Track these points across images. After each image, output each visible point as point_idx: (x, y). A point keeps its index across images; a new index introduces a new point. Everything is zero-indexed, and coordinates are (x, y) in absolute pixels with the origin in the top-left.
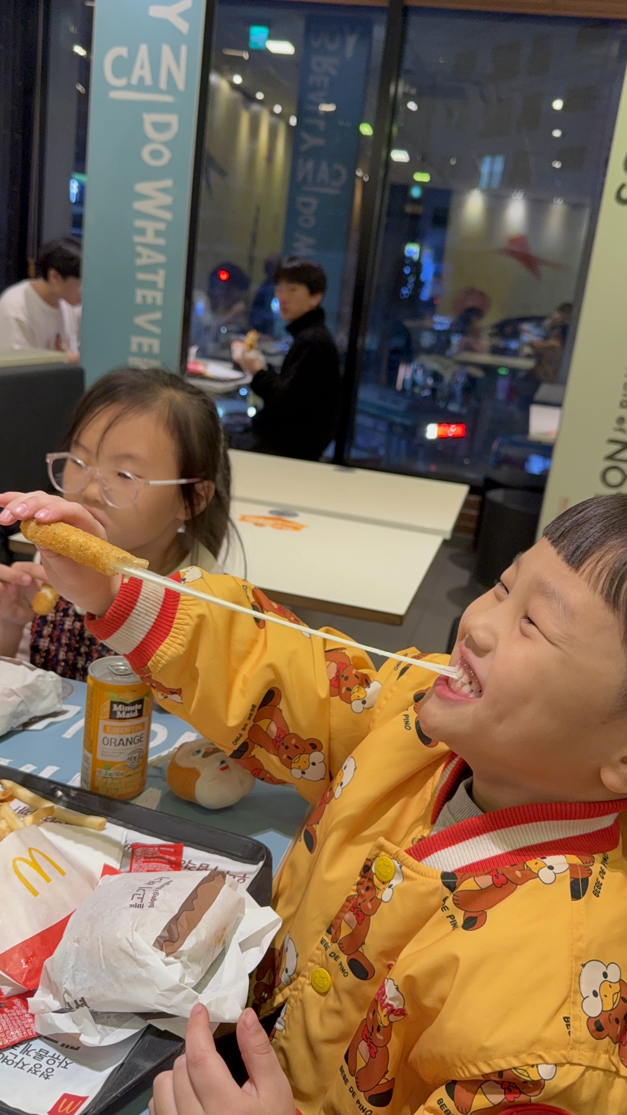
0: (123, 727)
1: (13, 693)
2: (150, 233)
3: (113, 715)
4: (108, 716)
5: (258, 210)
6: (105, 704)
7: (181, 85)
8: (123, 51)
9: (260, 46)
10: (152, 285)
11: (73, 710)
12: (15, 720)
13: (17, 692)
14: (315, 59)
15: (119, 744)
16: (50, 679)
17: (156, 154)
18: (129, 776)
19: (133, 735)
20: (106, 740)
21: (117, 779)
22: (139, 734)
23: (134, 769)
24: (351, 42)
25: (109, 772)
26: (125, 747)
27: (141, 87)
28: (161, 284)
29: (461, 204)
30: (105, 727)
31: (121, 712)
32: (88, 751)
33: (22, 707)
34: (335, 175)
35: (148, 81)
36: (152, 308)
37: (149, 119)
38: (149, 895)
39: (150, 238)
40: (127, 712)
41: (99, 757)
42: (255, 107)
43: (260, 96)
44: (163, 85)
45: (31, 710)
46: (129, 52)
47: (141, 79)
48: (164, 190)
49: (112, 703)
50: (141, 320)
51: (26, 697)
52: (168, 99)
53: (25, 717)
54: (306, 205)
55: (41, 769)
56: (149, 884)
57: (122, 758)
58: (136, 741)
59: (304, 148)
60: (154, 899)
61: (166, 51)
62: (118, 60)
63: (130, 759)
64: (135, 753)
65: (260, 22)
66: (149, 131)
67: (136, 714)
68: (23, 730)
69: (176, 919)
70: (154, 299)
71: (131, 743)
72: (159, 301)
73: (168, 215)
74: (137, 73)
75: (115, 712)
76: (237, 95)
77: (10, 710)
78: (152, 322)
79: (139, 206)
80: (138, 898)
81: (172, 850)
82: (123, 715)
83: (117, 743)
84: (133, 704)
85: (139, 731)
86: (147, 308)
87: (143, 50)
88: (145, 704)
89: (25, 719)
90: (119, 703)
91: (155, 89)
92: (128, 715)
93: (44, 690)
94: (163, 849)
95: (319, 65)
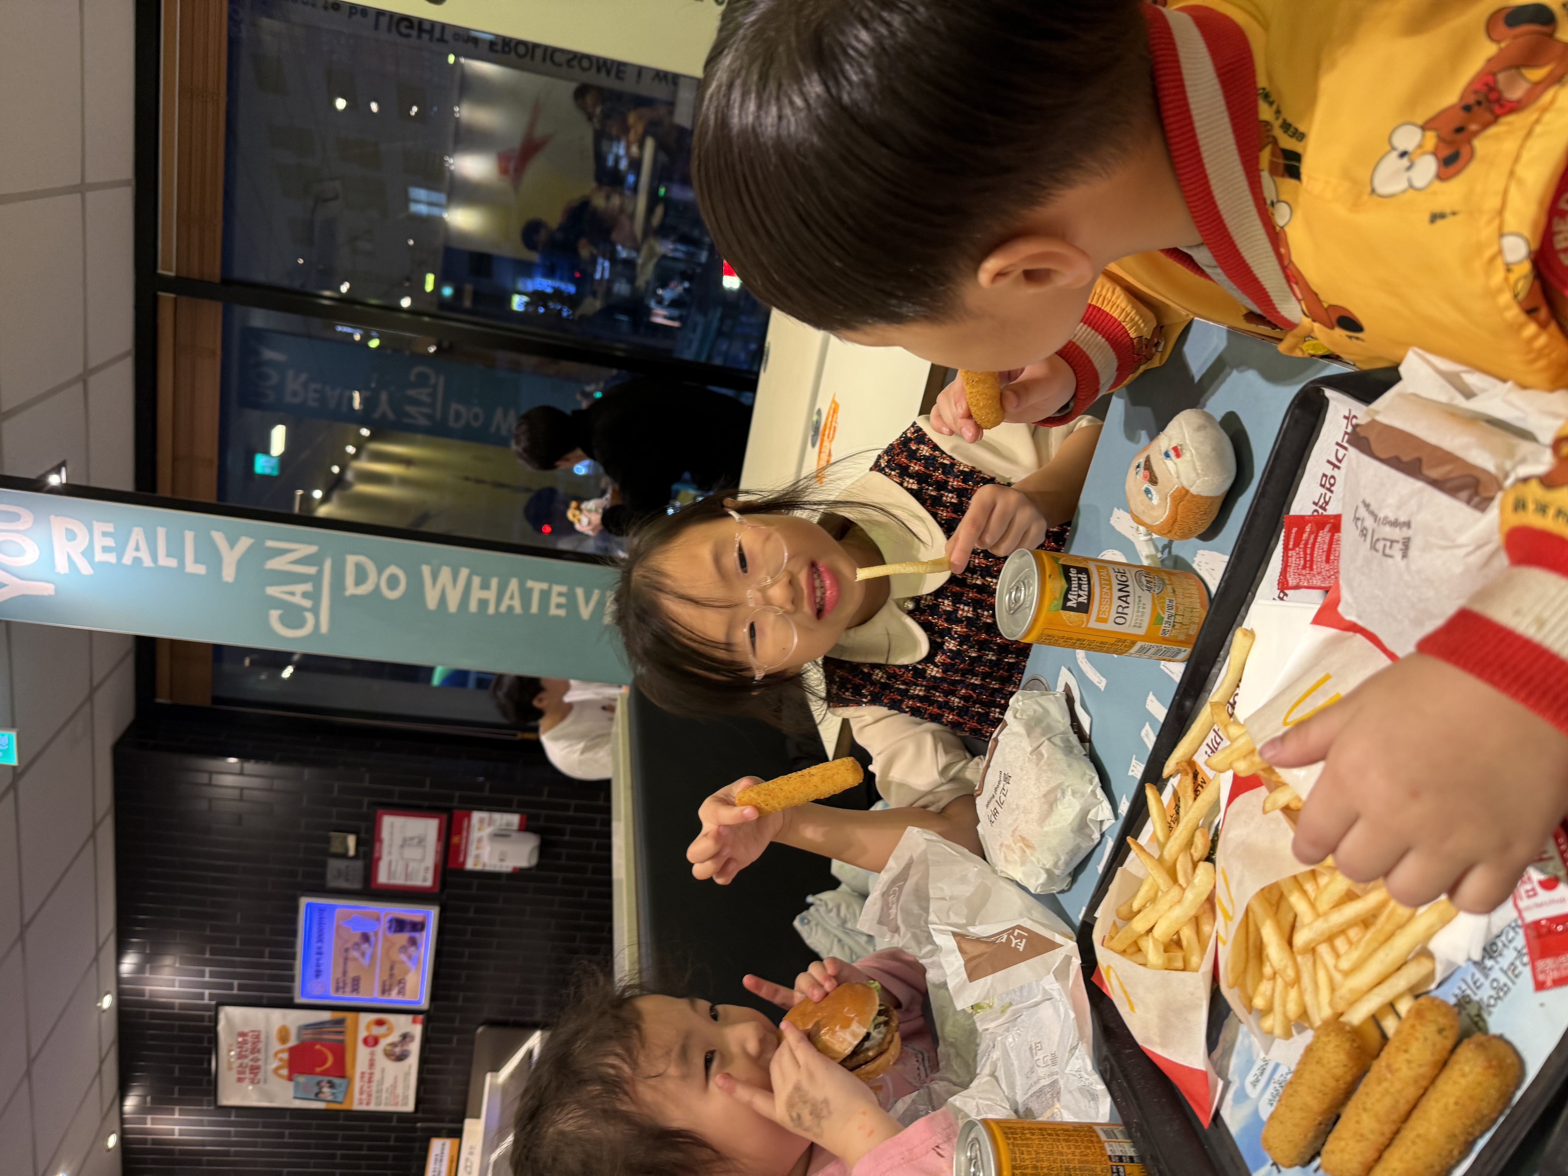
0: (1101, 595)
1: (1036, 750)
2: (484, 594)
3: (1083, 608)
4: (1084, 615)
5: (467, 479)
6: (1064, 618)
7: (313, 549)
8: (274, 615)
9: (275, 463)
10: (545, 596)
11: (1065, 677)
12: (1076, 751)
13: (1035, 745)
14: (289, 399)
15: (1126, 602)
16: (1020, 703)
17: (393, 582)
18: (1174, 591)
19: (1115, 582)
20: (1118, 620)
21: (1177, 608)
22: (1113, 575)
23: (1164, 584)
24: (269, 354)
25: (1166, 619)
26: (1131, 594)
27: (314, 596)
28: (545, 586)
29: (463, 236)
30: (1099, 620)
31: (1079, 596)
32: (1131, 647)
33: (1057, 740)
34: (423, 380)
35: (308, 587)
36: (571, 597)
37: (351, 589)
38: (1388, 531)
39: (491, 595)
40: (1080, 587)
41: (1142, 632)
42: (349, 476)
43: (336, 469)
44: (312, 570)
45: (1062, 729)
46: (276, 608)
47: (305, 595)
48: (435, 576)
49: (1065, 608)
50: (585, 612)
51: (1043, 735)
52: (328, 565)
53: (1071, 738)
54: (458, 416)
55: (1151, 718)
56: (1365, 536)
57: (1147, 598)
58: (1124, 579)
59: (391, 416)
60: (1395, 524)
61: (276, 564)
62: (285, 621)
63: (1149, 589)
64: (1140, 579)
65: (251, 463)
66: (365, 589)
67: (1083, 576)
68: (1090, 741)
69: (1435, 483)
70: (560, 594)
71: (1127, 586)
72: (563, 589)
73: (464, 573)
74: (298, 600)
75: (1079, 604)
76: (335, 497)
77: (1060, 756)
78: (587, 601)
79: (453, 605)
80: (1391, 547)
81: (1294, 530)
82: (1084, 593)
83: (1124, 605)
84: (1068, 580)
85: (1108, 575)
86: (571, 604)
87: (273, 591)
88: (1069, 564)
89: (1074, 739)
90: (1066, 599)
91: (316, 580)
92: (1085, 587)
93: (1035, 711)
94: (1291, 543)
95: (295, 394)
